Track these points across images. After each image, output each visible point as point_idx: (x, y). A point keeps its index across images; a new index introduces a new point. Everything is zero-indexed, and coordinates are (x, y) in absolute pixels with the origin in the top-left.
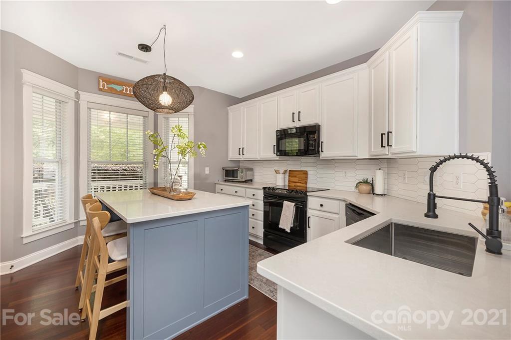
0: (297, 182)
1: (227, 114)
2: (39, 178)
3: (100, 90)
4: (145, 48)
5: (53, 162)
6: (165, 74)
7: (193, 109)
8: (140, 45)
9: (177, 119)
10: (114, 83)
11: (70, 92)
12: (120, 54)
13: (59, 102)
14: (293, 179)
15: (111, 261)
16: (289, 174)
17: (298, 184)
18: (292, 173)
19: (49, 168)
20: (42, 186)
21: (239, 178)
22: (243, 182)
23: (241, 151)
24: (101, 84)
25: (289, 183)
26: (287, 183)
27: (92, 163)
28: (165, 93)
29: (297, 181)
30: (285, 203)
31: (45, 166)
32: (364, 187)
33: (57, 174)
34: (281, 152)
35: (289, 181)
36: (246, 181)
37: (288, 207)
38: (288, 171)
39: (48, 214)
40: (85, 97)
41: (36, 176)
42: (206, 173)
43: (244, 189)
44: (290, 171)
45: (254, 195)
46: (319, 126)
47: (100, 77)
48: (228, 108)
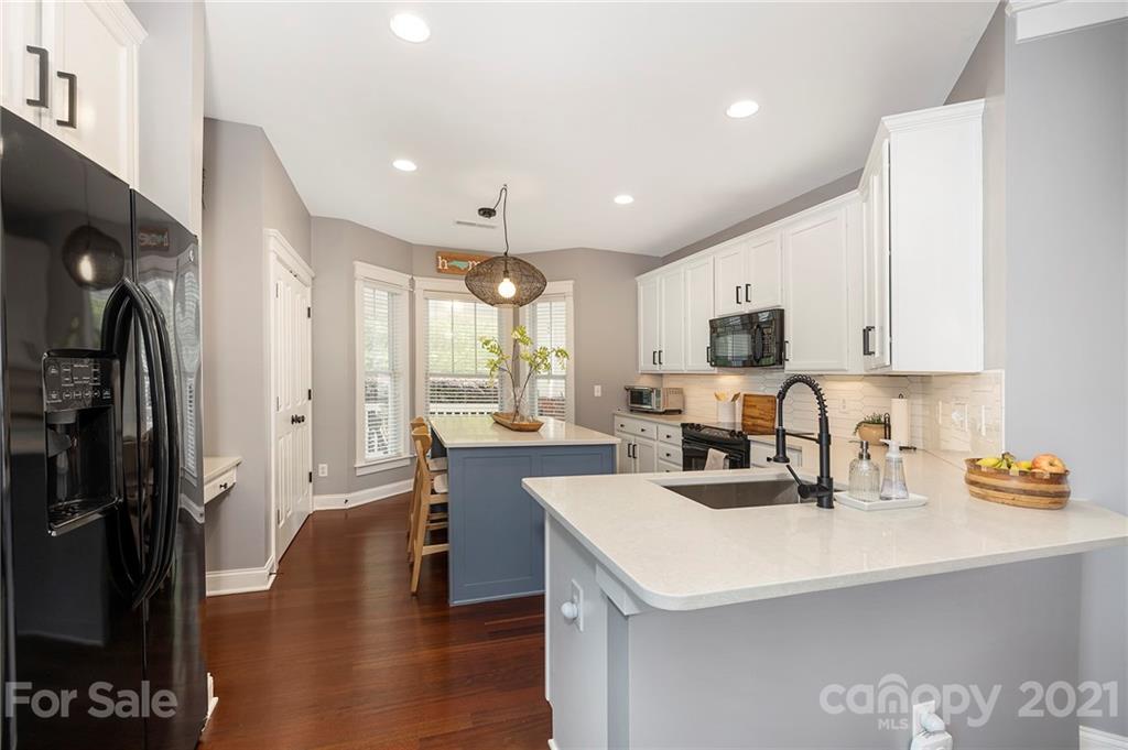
0: (758, 418)
1: (637, 289)
2: (372, 396)
3: (439, 271)
4: (487, 212)
5: (385, 373)
6: (506, 254)
7: (571, 286)
8: (480, 210)
9: (548, 304)
10: (456, 259)
11: (404, 279)
12: (459, 223)
13: (392, 294)
14: (751, 412)
15: (433, 492)
16: (744, 400)
17: (759, 422)
18: (748, 400)
19: (384, 382)
20: (376, 407)
21: (654, 406)
22: (661, 413)
23: (657, 357)
24: (440, 262)
25: (743, 420)
26: (739, 419)
27: (431, 375)
28: (506, 281)
29: (757, 415)
30: (712, 452)
31: (379, 379)
32: (874, 432)
33: (390, 391)
34: (717, 360)
35: (743, 415)
36: (667, 412)
37: (715, 459)
38: (742, 395)
39: (383, 447)
40: (421, 283)
41: (368, 392)
42: (596, 394)
43: (654, 427)
44: (745, 395)
45: (668, 437)
46: (783, 311)
47: (438, 254)
48: (638, 278)
